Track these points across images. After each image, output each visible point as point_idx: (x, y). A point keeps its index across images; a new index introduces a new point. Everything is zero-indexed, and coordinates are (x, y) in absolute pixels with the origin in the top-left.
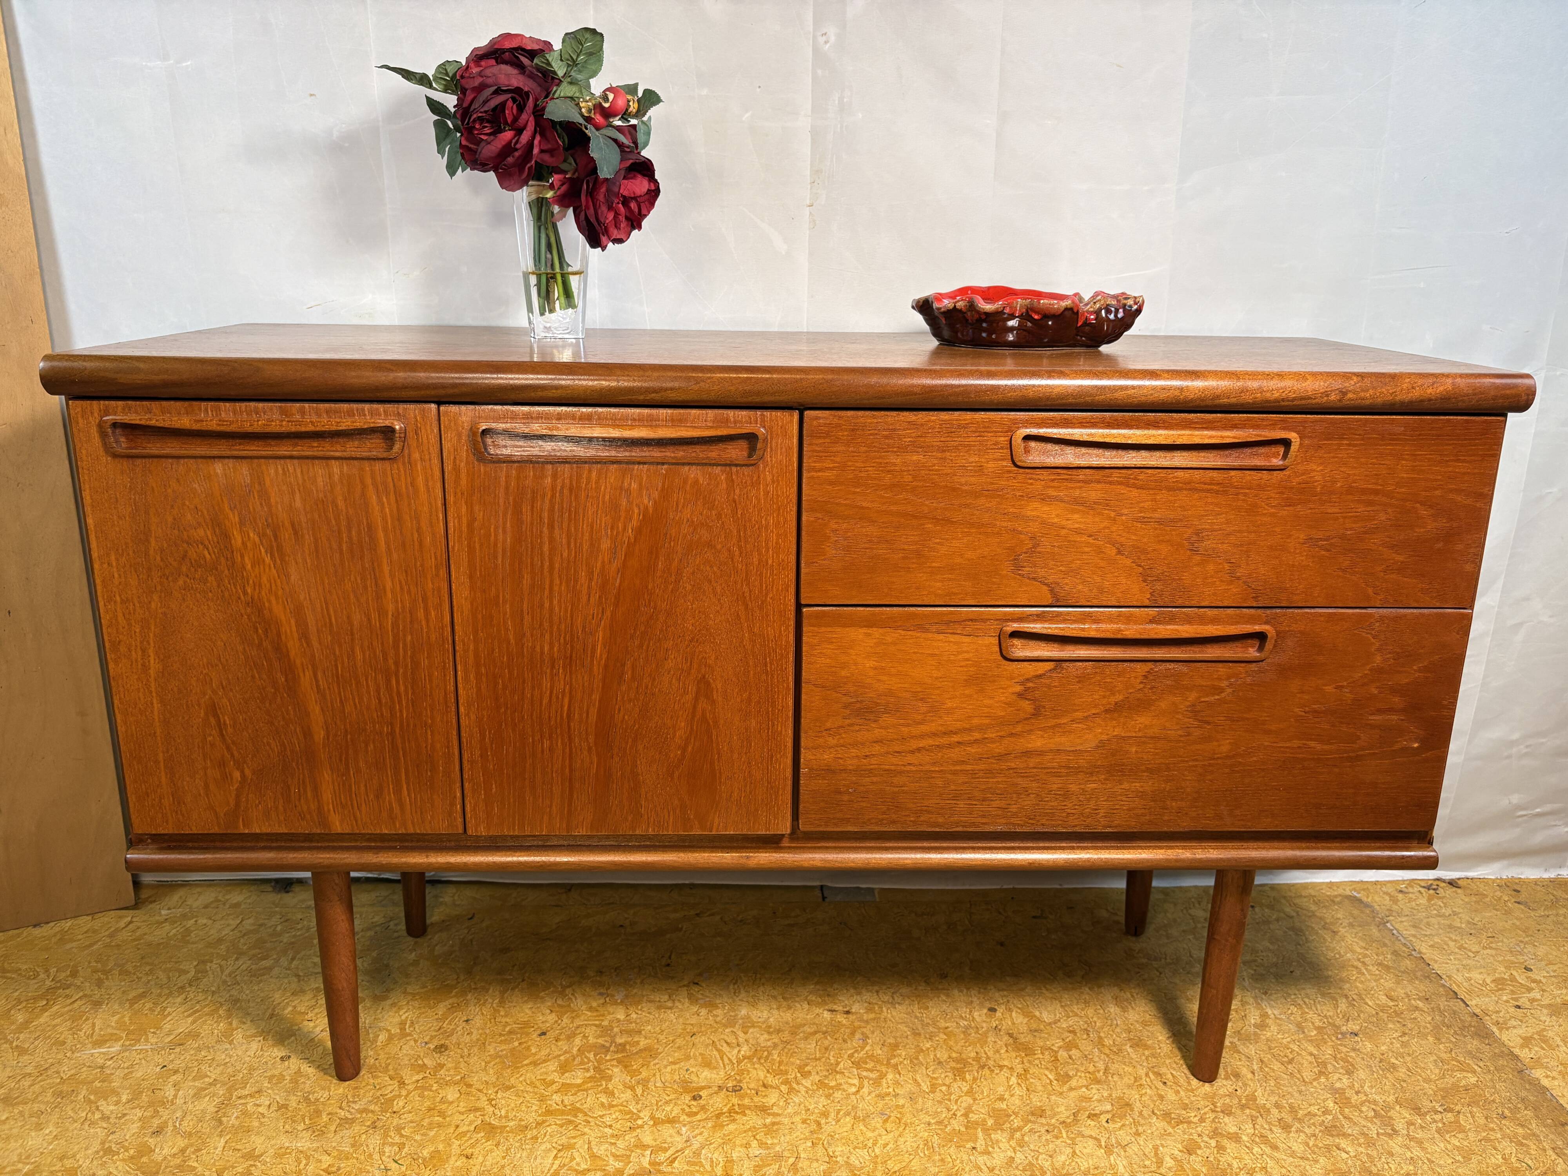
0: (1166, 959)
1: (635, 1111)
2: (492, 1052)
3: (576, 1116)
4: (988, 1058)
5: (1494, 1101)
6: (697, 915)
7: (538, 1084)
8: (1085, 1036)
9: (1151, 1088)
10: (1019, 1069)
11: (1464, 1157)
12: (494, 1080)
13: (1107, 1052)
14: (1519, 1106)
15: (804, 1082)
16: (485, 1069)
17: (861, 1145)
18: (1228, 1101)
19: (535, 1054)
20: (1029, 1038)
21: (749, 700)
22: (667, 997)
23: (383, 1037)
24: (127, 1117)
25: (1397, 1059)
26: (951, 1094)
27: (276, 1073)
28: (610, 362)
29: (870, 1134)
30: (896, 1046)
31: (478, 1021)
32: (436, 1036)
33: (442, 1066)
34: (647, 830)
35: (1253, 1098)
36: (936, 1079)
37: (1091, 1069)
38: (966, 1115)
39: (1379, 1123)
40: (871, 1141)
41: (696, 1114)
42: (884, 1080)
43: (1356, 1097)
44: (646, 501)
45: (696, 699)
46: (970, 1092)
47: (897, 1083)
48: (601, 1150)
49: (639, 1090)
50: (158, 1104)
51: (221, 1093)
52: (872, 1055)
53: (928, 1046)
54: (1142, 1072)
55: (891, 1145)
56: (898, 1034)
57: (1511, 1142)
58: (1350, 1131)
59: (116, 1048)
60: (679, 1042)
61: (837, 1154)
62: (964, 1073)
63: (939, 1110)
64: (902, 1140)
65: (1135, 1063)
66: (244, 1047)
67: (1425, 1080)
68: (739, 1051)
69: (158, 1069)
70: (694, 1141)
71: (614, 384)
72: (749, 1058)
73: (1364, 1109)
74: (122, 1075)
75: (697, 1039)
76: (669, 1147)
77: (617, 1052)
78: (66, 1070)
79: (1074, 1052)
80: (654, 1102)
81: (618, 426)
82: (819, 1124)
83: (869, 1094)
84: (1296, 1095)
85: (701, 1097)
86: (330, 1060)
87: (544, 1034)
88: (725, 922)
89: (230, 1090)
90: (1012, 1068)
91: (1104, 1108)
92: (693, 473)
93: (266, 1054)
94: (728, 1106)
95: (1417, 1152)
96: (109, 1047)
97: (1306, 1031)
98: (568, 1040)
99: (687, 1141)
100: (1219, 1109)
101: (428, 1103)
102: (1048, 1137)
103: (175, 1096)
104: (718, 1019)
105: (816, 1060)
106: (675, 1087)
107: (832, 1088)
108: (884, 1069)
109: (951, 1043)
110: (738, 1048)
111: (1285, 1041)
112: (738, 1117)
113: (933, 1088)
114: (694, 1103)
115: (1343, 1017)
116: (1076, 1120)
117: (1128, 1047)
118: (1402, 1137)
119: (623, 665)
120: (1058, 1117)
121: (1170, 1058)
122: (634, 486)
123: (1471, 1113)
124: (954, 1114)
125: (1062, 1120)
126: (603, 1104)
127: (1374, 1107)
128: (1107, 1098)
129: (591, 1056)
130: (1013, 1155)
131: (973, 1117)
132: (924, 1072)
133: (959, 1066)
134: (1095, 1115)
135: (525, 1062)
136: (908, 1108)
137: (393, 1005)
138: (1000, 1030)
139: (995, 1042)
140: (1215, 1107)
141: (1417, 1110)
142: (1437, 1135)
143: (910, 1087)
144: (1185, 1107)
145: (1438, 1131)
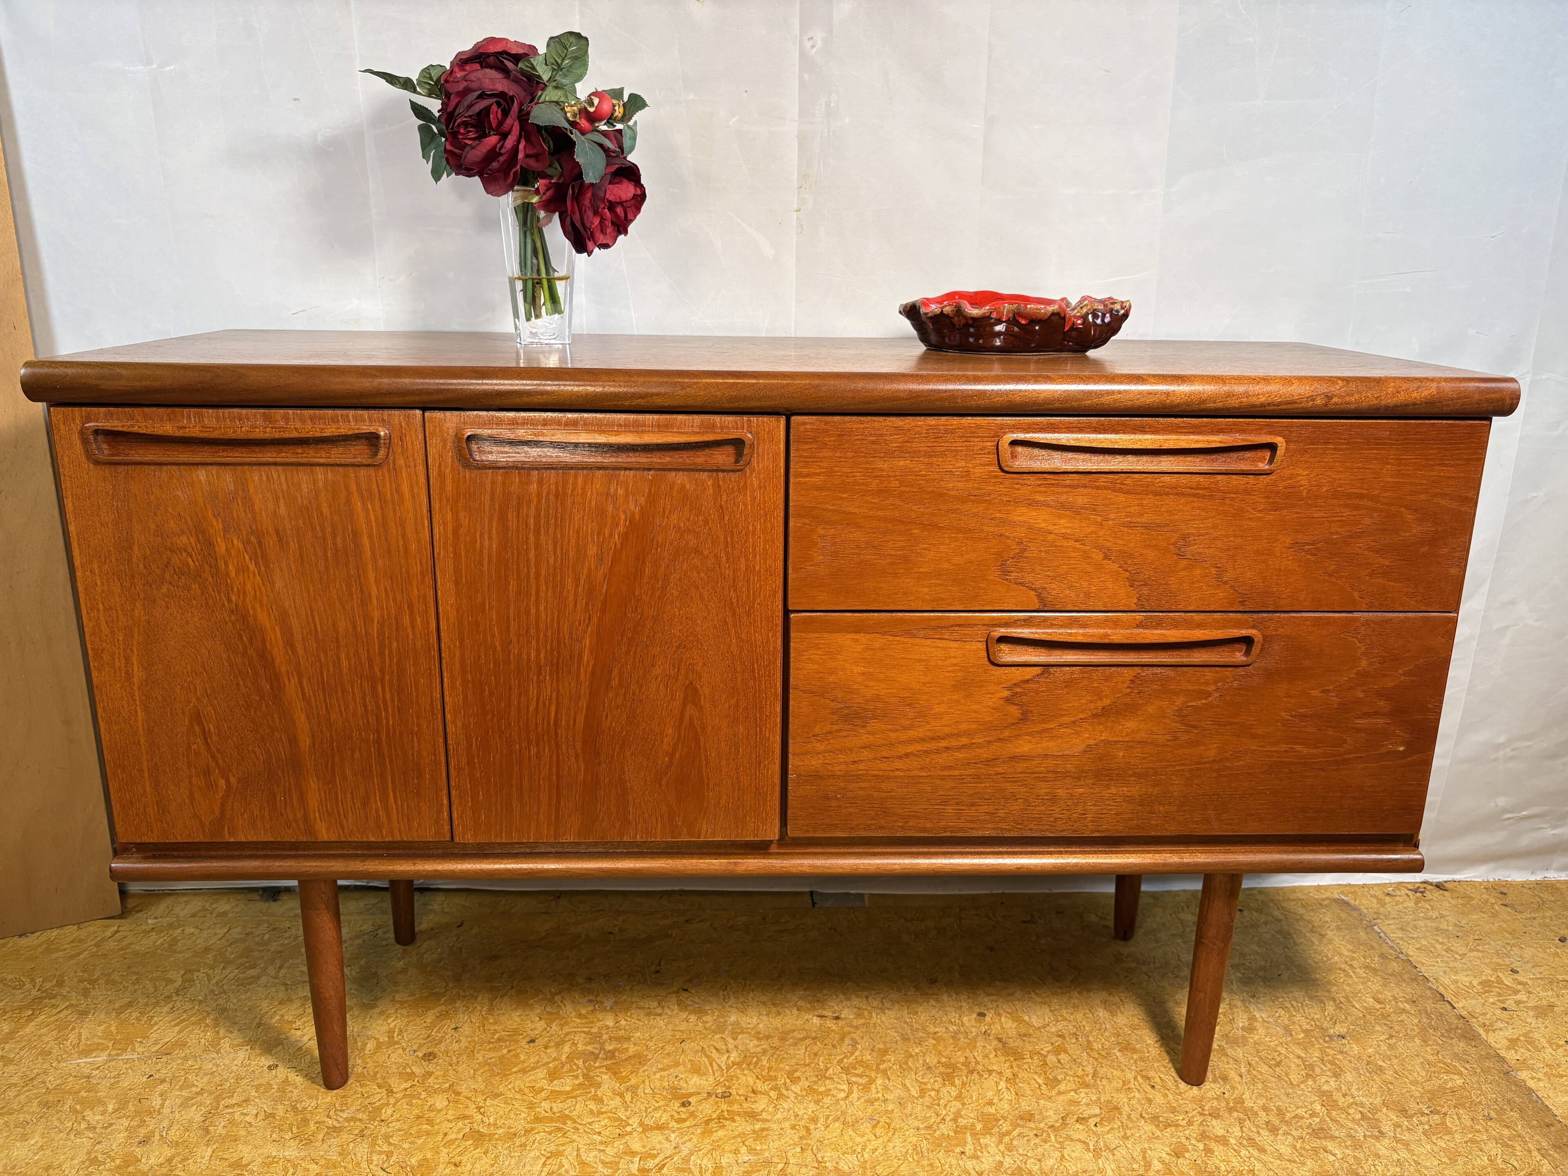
0: (1155, 963)
1: (624, 1118)
2: (481, 1059)
3: (565, 1124)
4: (977, 1063)
5: (1480, 1103)
6: (687, 921)
7: (526, 1091)
8: (1074, 1041)
9: (1139, 1091)
10: (1008, 1073)
11: (1450, 1159)
12: (483, 1087)
13: (1096, 1056)
14: (1505, 1107)
15: (793, 1088)
16: (474, 1077)
17: (849, 1151)
18: (1216, 1103)
19: (523, 1062)
20: (1018, 1043)
21: (737, 706)
22: (656, 1004)
23: (371, 1045)
24: (113, 1127)
25: (1384, 1061)
26: (939, 1099)
27: (264, 1081)
28: (595, 367)
29: (858, 1139)
30: (885, 1052)
31: (466, 1029)
32: (424, 1044)
33: (430, 1074)
34: (635, 837)
35: (1240, 1101)
36: (925, 1084)
37: (1080, 1073)
38: (955, 1120)
39: (1366, 1126)
40: (860, 1146)
41: (684, 1120)
42: (873, 1085)
43: (1343, 1100)
44: (632, 508)
45: (684, 705)
46: (959, 1097)
47: (886, 1088)
48: (590, 1157)
49: (628, 1097)
50: (144, 1113)
51: (208, 1102)
52: (862, 1061)
53: (917, 1051)
54: (1130, 1076)
55: (880, 1151)
56: (888, 1039)
57: (1497, 1143)
58: (1337, 1134)
59: (103, 1057)
60: (669, 1048)
61: (825, 1159)
62: (953, 1077)
63: (928, 1115)
64: (891, 1145)
65: (1123, 1067)
66: (231, 1056)
67: (1411, 1083)
68: (728, 1058)
69: (145, 1079)
70: (683, 1147)
71: (599, 389)
72: (739, 1064)
73: (1351, 1111)
74: (108, 1085)
75: (686, 1046)
76: (658, 1154)
77: (606, 1059)
78: (52, 1080)
79: (1063, 1057)
80: (643, 1108)
81: (604, 432)
82: (808, 1130)
83: (859, 1099)
84: (1284, 1098)
85: (690, 1103)
86: (318, 1068)
87: (533, 1041)
88: (715, 929)
89: (217, 1100)
90: (1001, 1072)
91: (1092, 1112)
92: (680, 478)
93: (253, 1063)
94: (717, 1113)
95: (1404, 1154)
96: (95, 1057)
97: (1293, 1033)
98: (557, 1048)
99: (675, 1148)
100: (1207, 1113)
101: (416, 1111)
102: (1037, 1141)
103: (162, 1105)
104: (708, 1025)
105: (806, 1065)
106: (665, 1093)
107: (821, 1093)
108: (873, 1075)
109: (940, 1048)
110: (727, 1055)
111: (1272, 1044)
112: (727, 1123)
113: (923, 1092)
114: (682, 1109)
115: (1331, 1019)
116: (1064, 1124)
117: (1116, 1051)
118: (1389, 1139)
119: (610, 672)
120: (1046, 1121)
121: (1158, 1061)
122: (621, 492)
123: (1457, 1114)
124: (943, 1119)
125: (1050, 1124)
126: (591, 1111)
127: (1361, 1109)
128: (1096, 1102)
129: (580, 1063)
130: (1002, 1159)
131: (962, 1122)
132: (914, 1077)
133: (948, 1071)
134: (1083, 1119)
135: (513, 1070)
136: (897, 1113)
137: (382, 1013)
138: (989, 1035)
139: (984, 1047)
140: (1203, 1110)
141: (1404, 1112)
142: (1423, 1137)
143: (898, 1092)
144: (1173, 1110)
145: (1425, 1133)
